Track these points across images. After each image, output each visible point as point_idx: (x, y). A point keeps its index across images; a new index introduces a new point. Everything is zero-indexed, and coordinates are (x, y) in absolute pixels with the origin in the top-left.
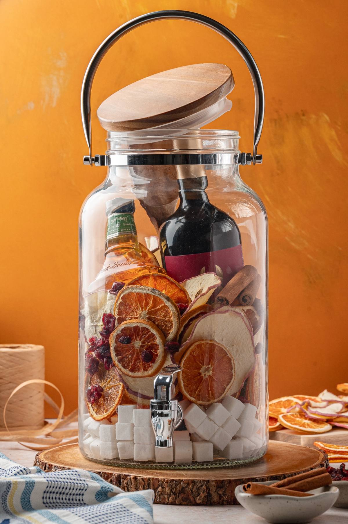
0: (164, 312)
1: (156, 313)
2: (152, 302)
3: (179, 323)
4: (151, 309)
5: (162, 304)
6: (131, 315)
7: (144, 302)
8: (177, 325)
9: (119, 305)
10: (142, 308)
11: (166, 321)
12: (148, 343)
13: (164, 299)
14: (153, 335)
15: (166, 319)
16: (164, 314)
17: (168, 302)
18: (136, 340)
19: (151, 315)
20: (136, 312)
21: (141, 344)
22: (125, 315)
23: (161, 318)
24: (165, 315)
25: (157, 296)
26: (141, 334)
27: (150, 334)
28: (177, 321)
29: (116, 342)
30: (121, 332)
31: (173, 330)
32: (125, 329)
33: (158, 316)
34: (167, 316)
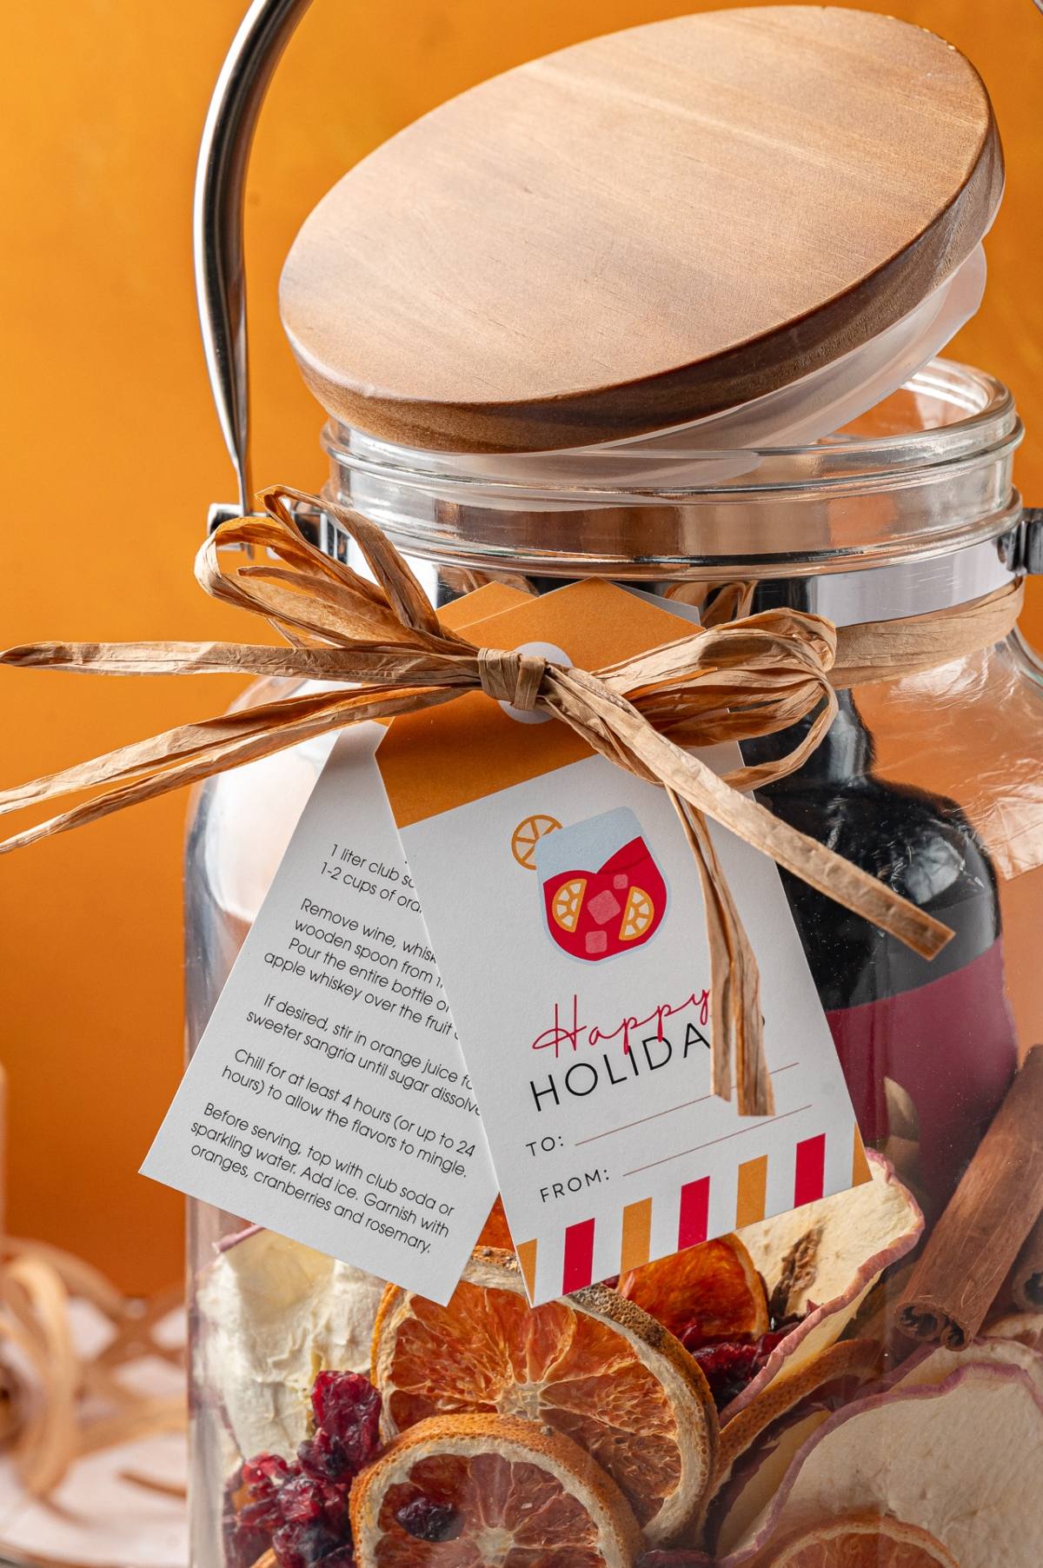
0: (634, 1398)
1: (590, 1394)
2: (570, 1341)
3: (712, 1460)
4: (564, 1375)
5: (623, 1358)
6: (462, 1392)
7: (530, 1336)
8: (698, 1470)
9: (401, 1331)
10: (519, 1364)
11: (642, 1442)
12: (550, 1541)
13: (635, 1337)
14: (576, 1507)
15: (644, 1433)
16: (634, 1406)
17: (653, 1355)
18: (487, 1522)
19: (565, 1403)
20: (488, 1381)
21: (512, 1544)
22: (428, 1383)
23: (616, 1425)
24: (639, 1409)
25: (599, 1318)
26: (513, 1494)
27: (560, 1502)
28: (700, 1448)
29: (383, 1522)
30: (412, 1478)
31: (679, 1489)
32: (432, 1463)
33: (603, 1413)
34: (647, 1415)
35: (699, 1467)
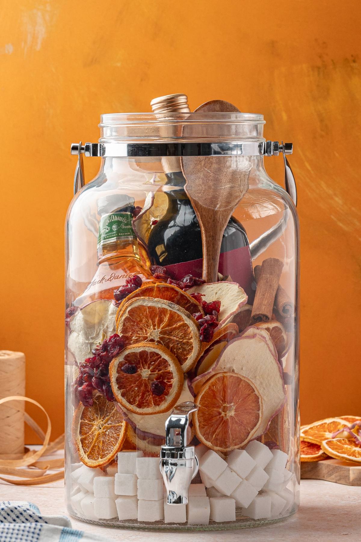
0: (182, 332)
1: (171, 332)
2: (167, 318)
3: (201, 347)
4: (165, 328)
5: (180, 322)
6: (139, 334)
7: (157, 318)
8: (197, 349)
9: (125, 320)
10: (154, 326)
11: (184, 344)
12: (159, 371)
13: (184, 315)
14: (165, 361)
15: (185, 341)
16: (182, 335)
17: (188, 320)
18: (143, 368)
19: (165, 335)
20: (146, 331)
21: (150, 373)
22: (131, 333)
23: (178, 339)
24: (183, 335)
25: (175, 311)
26: (149, 361)
27: (161, 361)
28: (198, 343)
29: (118, 372)
30: (124, 359)
31: (192, 354)
32: (129, 355)
33: (174, 337)
34: (185, 337)
35: (198, 348)
